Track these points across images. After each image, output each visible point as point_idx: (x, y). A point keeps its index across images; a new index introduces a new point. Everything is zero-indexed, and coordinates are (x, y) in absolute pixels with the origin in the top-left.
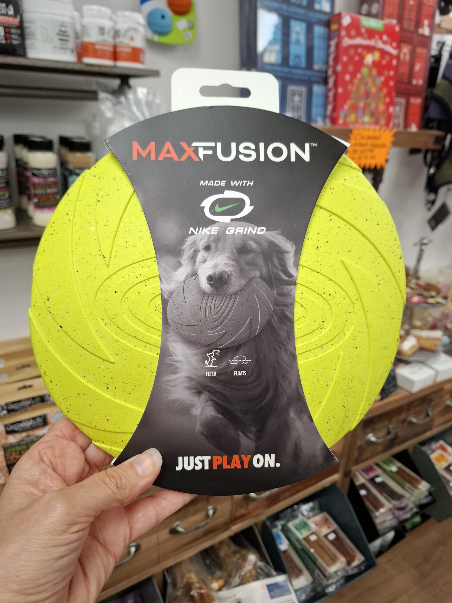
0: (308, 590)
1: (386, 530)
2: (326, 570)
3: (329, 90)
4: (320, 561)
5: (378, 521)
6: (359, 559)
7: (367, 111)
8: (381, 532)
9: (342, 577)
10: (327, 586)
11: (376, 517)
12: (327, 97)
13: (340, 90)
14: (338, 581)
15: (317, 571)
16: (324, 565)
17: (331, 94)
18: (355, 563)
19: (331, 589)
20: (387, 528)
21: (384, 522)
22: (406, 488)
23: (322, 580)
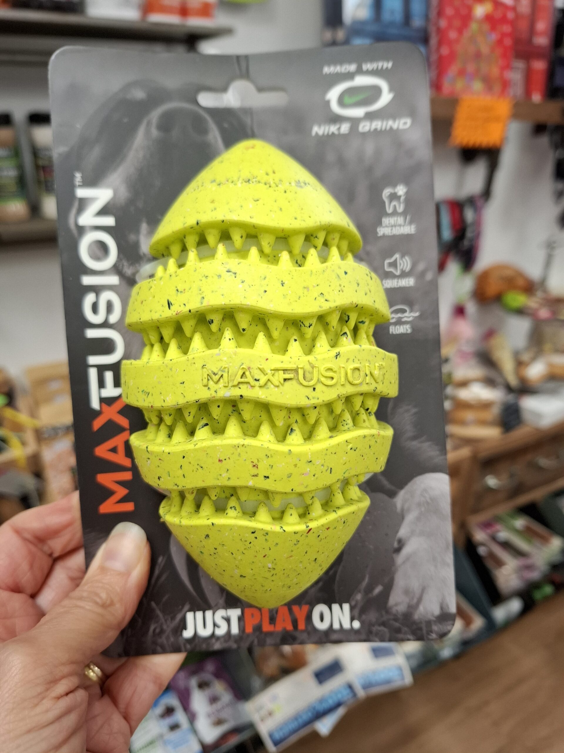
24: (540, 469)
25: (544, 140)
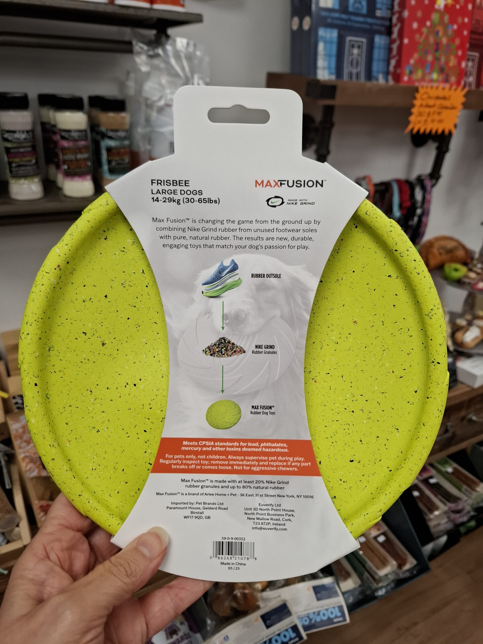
0: (357, 593)
1: (441, 534)
2: (376, 573)
3: (392, 42)
4: (370, 564)
5: (432, 524)
6: (411, 563)
7: (436, 66)
8: (435, 535)
9: (393, 581)
10: (377, 590)
11: (430, 520)
12: (390, 50)
13: (406, 41)
14: (388, 585)
15: (366, 574)
16: (374, 568)
17: (395, 46)
18: (407, 567)
19: (381, 593)
20: (441, 531)
21: (439, 525)
22: (463, 490)
23: (371, 582)
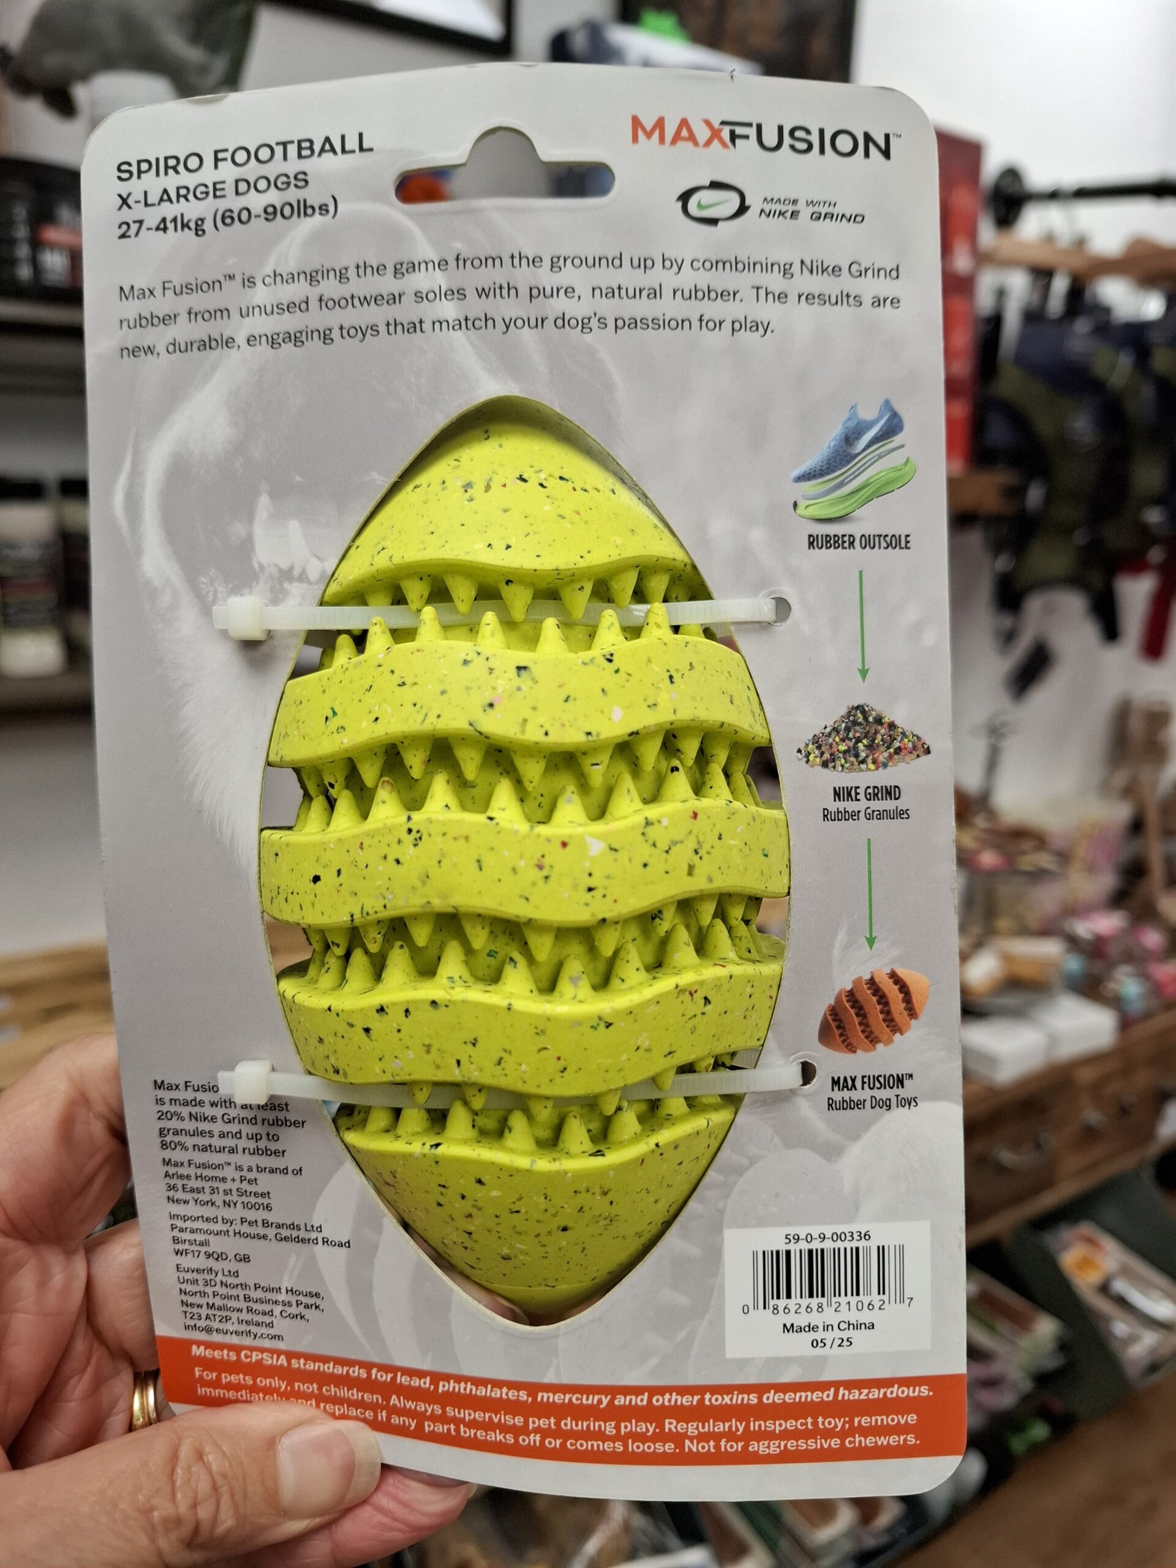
24: (1001, 1169)
25: (975, 538)
